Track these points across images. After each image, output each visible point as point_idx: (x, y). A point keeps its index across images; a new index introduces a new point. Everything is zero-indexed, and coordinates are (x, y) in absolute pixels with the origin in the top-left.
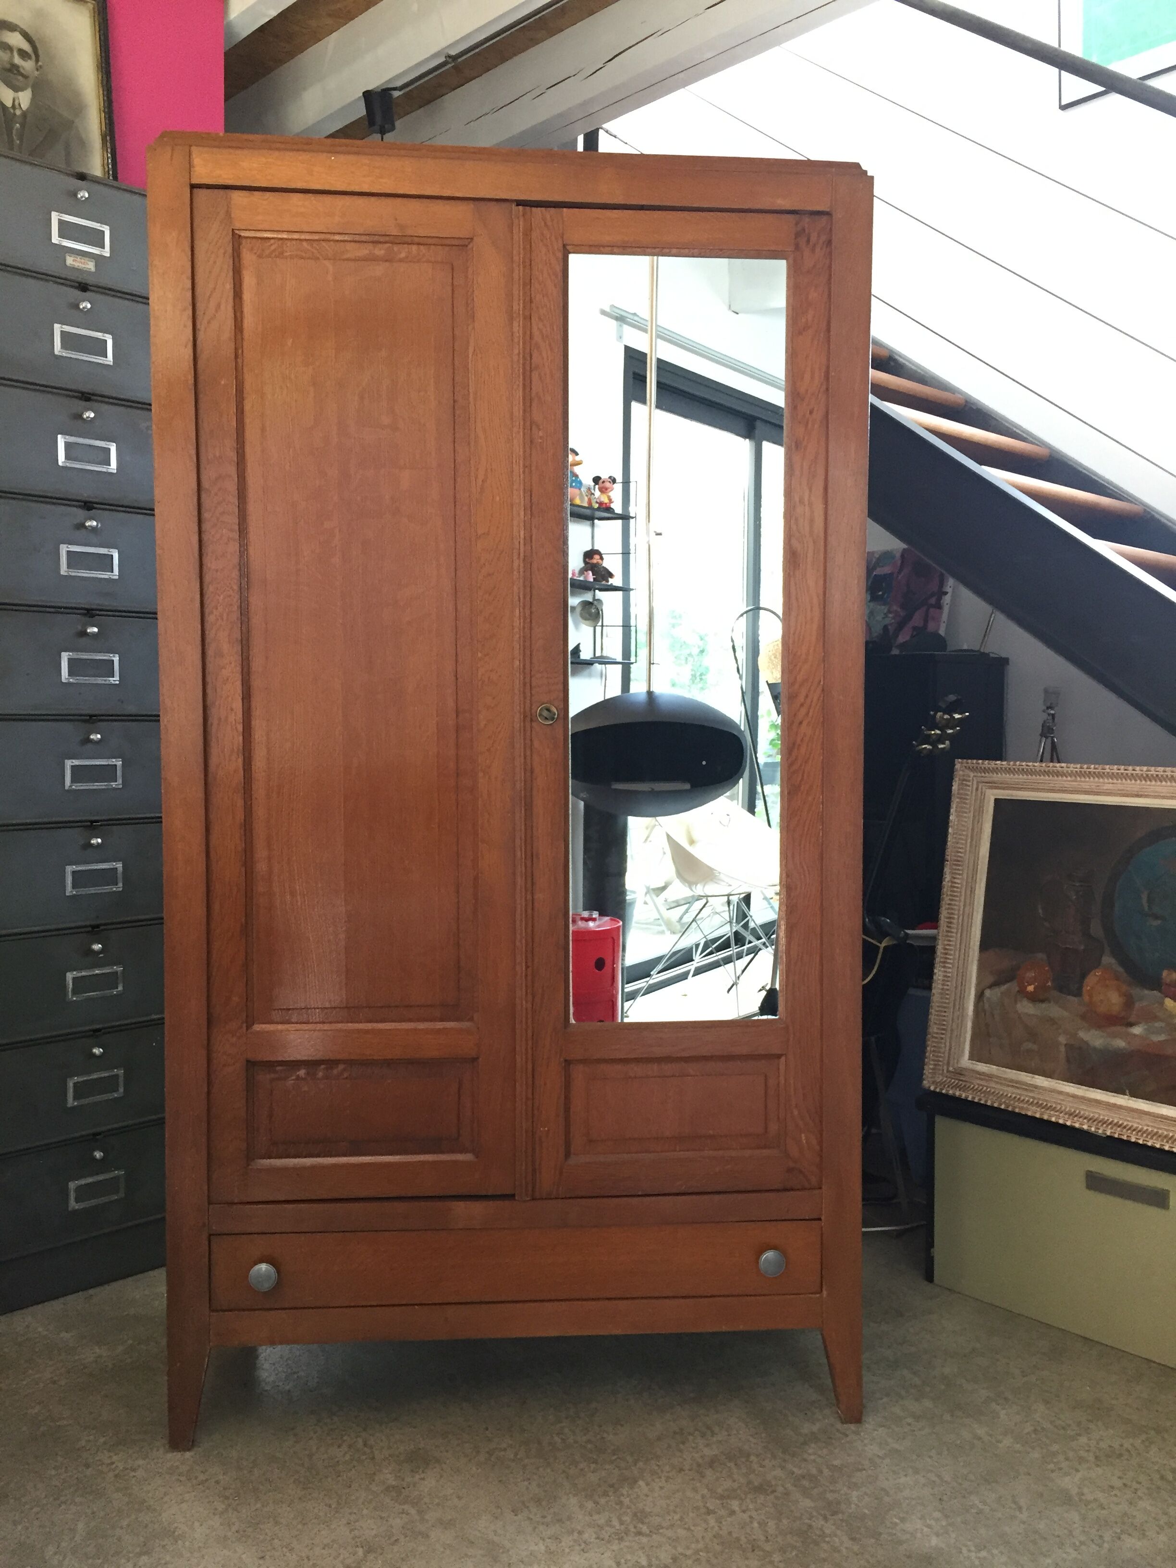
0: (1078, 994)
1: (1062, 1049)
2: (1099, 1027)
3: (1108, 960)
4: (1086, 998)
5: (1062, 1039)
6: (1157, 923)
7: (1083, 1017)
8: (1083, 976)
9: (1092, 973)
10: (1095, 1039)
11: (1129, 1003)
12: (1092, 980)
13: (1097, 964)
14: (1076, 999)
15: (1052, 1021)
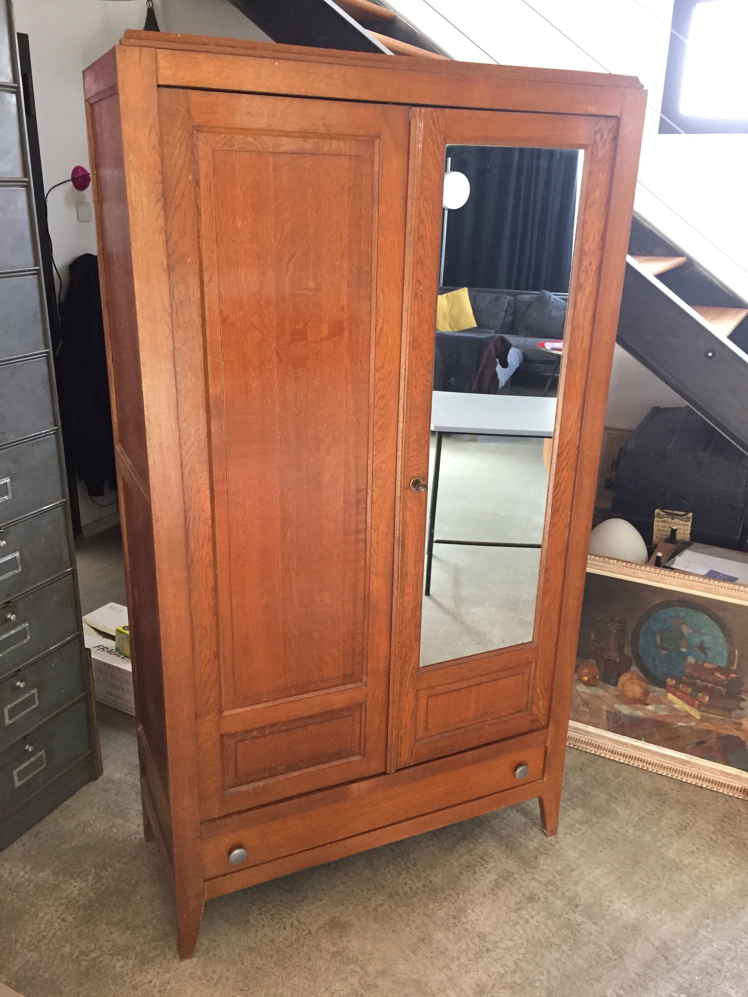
0: (615, 684)
1: (604, 712)
2: (627, 704)
3: (634, 668)
4: (620, 687)
5: (605, 707)
6: (666, 652)
7: (618, 697)
8: (619, 675)
9: (624, 674)
10: (625, 710)
11: (646, 693)
12: (624, 678)
13: (627, 670)
14: (613, 687)
15: (599, 697)
